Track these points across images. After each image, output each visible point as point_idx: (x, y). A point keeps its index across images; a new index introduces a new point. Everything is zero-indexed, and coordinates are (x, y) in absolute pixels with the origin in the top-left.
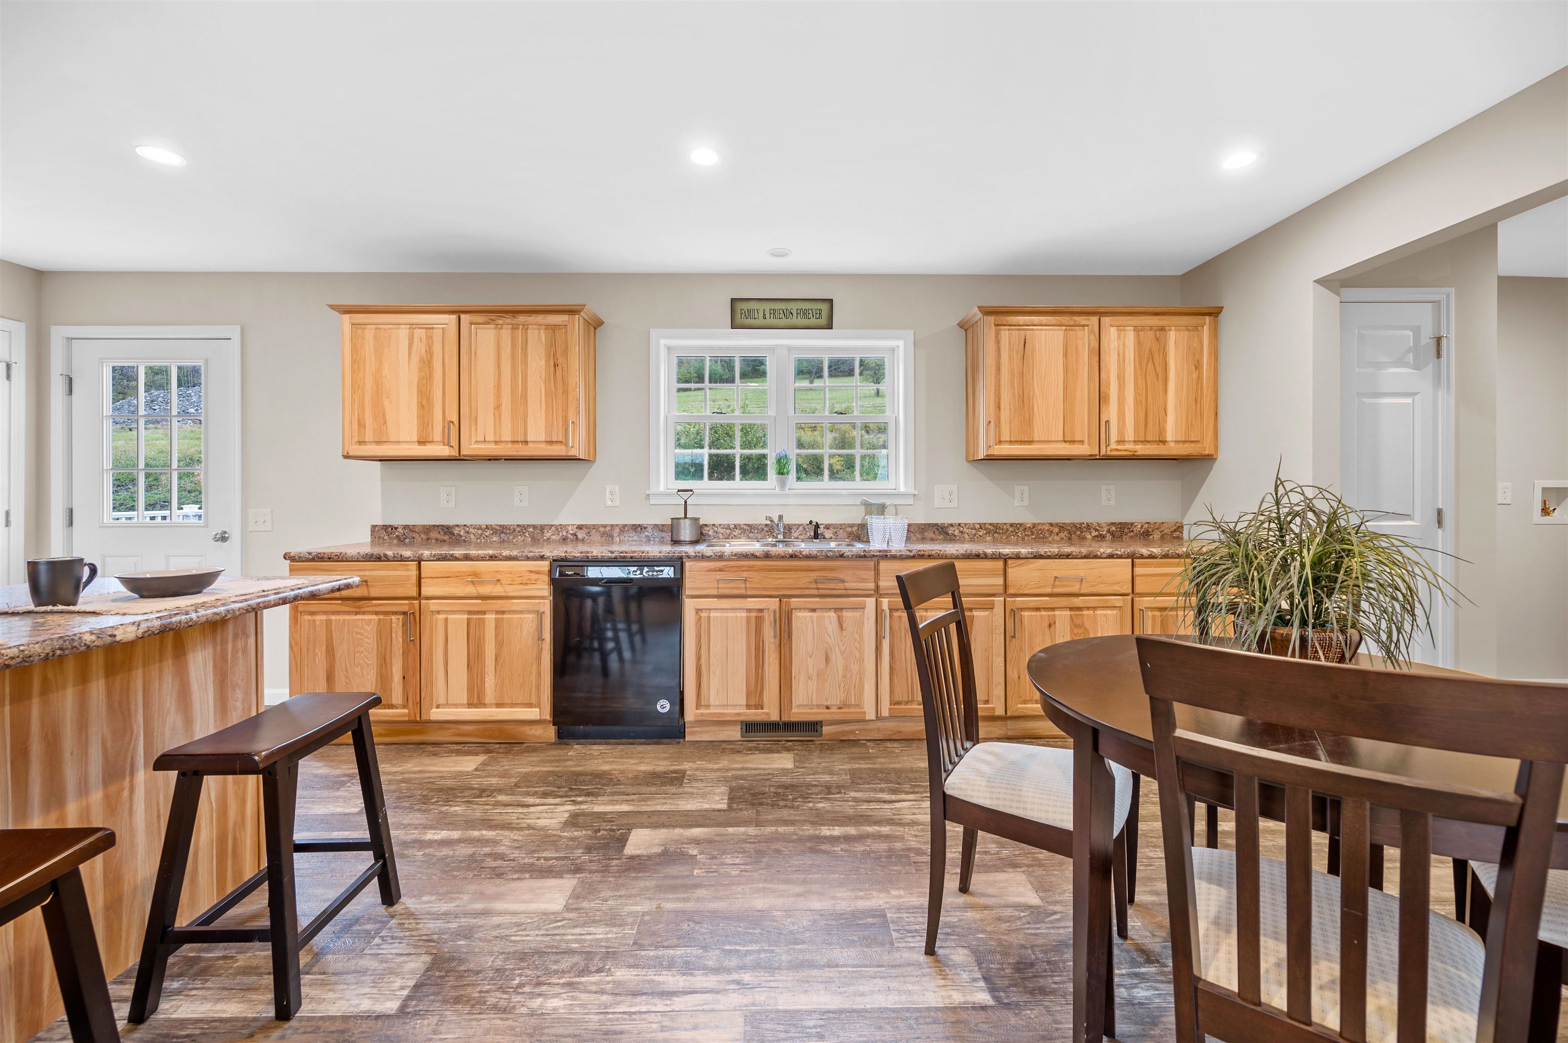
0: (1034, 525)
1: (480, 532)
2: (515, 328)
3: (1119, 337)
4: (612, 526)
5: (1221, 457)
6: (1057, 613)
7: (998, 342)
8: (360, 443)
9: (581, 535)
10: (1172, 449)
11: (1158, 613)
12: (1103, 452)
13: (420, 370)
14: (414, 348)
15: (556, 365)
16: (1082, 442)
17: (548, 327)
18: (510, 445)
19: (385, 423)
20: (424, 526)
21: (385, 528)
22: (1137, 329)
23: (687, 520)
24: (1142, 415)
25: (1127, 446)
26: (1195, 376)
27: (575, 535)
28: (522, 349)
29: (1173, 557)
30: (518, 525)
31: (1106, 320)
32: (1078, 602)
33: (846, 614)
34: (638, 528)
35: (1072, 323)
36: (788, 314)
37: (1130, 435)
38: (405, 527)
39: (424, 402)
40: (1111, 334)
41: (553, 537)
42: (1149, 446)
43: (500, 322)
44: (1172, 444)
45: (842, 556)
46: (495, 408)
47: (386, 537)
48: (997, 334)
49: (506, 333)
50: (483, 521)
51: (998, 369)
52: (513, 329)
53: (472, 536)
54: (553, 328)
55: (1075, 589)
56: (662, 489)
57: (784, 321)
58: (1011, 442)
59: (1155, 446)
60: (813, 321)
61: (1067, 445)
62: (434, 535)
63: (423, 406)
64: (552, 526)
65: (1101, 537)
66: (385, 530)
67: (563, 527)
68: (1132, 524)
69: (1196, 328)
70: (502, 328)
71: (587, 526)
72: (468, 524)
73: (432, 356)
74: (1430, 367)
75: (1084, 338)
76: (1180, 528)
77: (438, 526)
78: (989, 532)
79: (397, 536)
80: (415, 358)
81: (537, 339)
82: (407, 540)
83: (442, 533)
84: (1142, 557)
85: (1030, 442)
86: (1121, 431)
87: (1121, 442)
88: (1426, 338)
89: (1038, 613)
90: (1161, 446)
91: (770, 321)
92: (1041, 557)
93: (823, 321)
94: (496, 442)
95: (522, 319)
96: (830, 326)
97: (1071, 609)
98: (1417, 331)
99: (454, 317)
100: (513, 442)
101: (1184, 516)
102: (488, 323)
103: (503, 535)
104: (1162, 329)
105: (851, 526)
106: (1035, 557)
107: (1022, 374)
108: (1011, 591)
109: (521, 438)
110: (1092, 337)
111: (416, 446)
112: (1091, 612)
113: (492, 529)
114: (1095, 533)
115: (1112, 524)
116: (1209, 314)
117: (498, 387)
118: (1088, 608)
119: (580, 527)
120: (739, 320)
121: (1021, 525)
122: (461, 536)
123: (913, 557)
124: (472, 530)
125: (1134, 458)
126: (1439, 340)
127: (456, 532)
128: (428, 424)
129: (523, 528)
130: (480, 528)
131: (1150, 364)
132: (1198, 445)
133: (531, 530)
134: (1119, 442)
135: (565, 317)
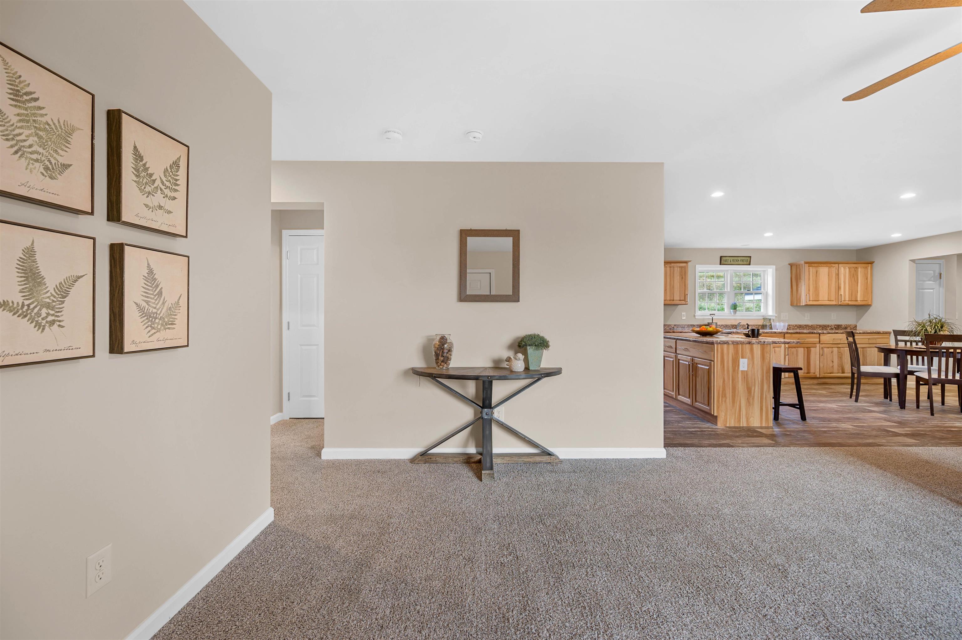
0: (812, 325)
2: (670, 267)
3: (844, 270)
5: (873, 305)
6: (834, 349)
7: (809, 272)
10: (859, 303)
11: (861, 349)
12: (839, 304)
15: (682, 278)
16: (833, 301)
17: (680, 267)
22: (849, 268)
23: (714, 323)
24: (851, 293)
25: (846, 302)
26: (866, 282)
28: (673, 273)
29: (866, 333)
31: (840, 265)
32: (840, 346)
33: (776, 349)
35: (830, 266)
36: (737, 261)
37: (847, 299)
40: (842, 270)
42: (852, 302)
44: (859, 301)
45: (775, 333)
46: (665, 290)
48: (809, 269)
49: (668, 269)
51: (809, 279)
54: (681, 267)
55: (839, 342)
56: (697, 314)
57: (736, 263)
58: (813, 301)
59: (854, 302)
60: (745, 263)
61: (828, 301)
64: (667, 324)
65: (832, 329)
67: (670, 325)
68: (841, 325)
69: (866, 268)
74: (938, 281)
75: (834, 270)
76: (856, 326)
78: (798, 327)
81: (677, 271)
84: (857, 333)
85: (818, 301)
86: (845, 298)
87: (845, 301)
88: (937, 274)
89: (828, 349)
90: (856, 302)
91: (732, 263)
92: (830, 333)
93: (748, 263)
95: (673, 265)
96: (750, 265)
97: (838, 348)
98: (934, 271)
100: (670, 300)
101: (857, 322)
104: (856, 268)
105: (757, 325)
106: (828, 333)
107: (816, 281)
108: (821, 343)
109: (672, 299)
110: (836, 270)
112: (843, 349)
114: (830, 328)
115: (835, 325)
116: (870, 263)
118: (842, 347)
119: (675, 325)
120: (723, 262)
121: (808, 325)
123: (795, 333)
125: (848, 305)
126: (940, 274)
131: (853, 278)
132: (867, 302)
134: (844, 301)
135: (685, 264)
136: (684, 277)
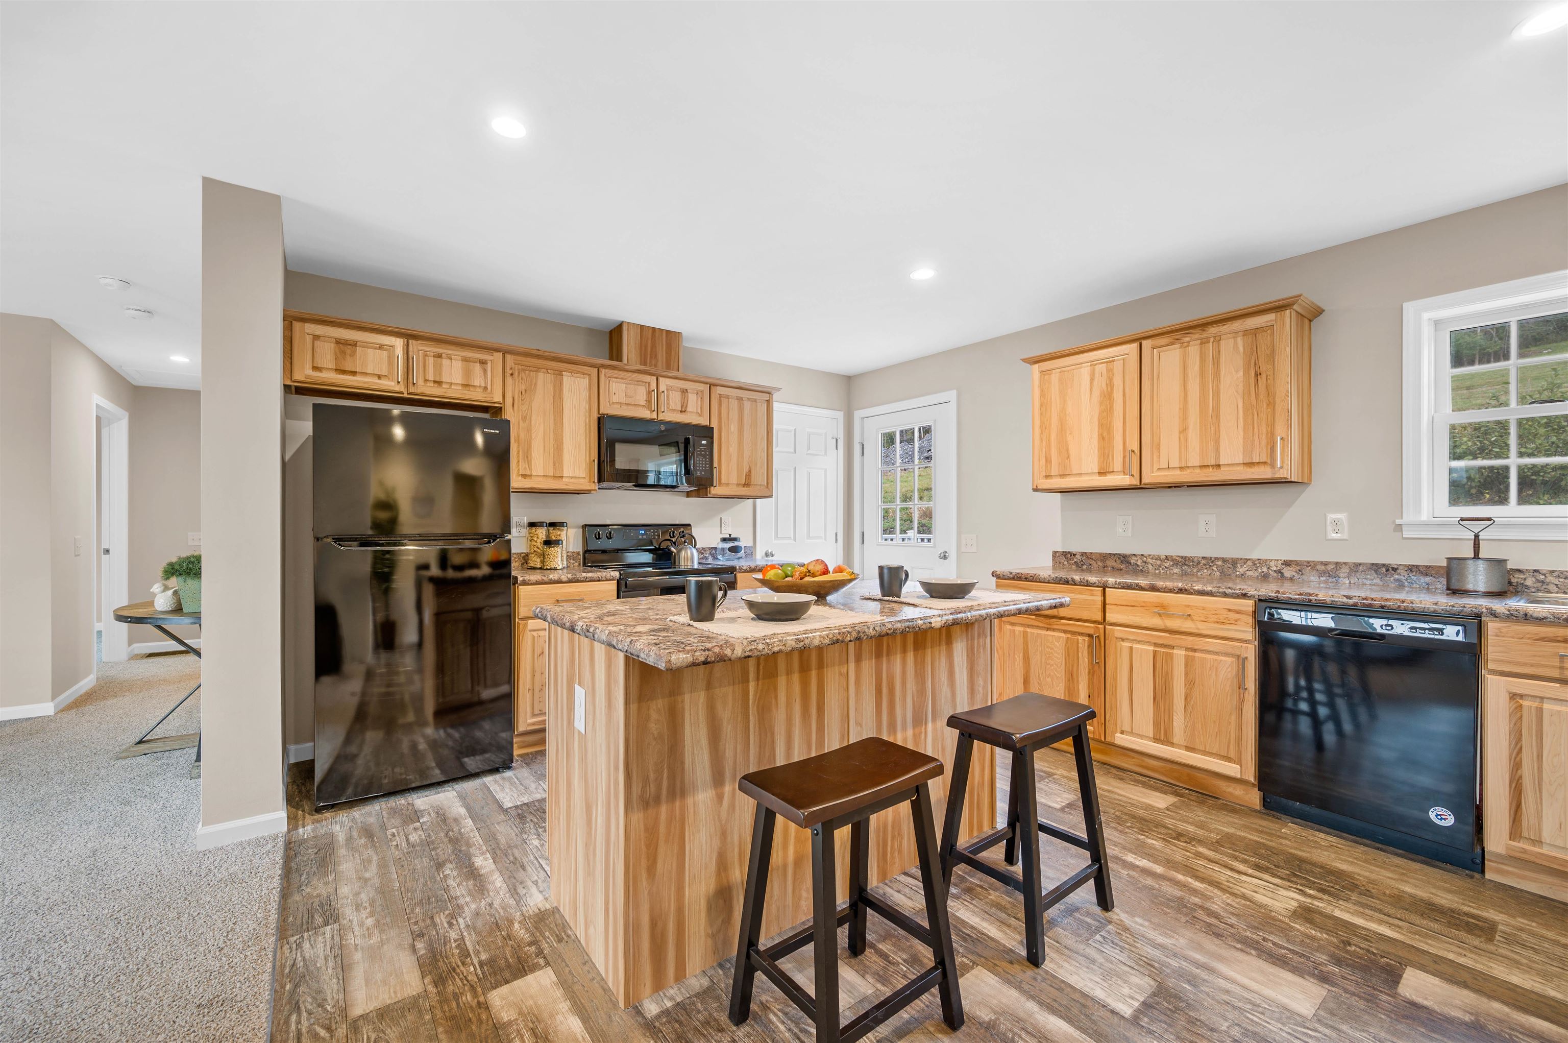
1: (1159, 562)
2: (1204, 342)
4: (1337, 563)
8: (1047, 477)
9: (1288, 573)
13: (1101, 403)
14: (1095, 383)
15: (1257, 375)
17: (1246, 333)
18: (1198, 470)
19: (1069, 457)
20: (1100, 554)
21: (1065, 554)
23: (1480, 562)
27: (1279, 572)
28: (1214, 363)
30: (1203, 558)
34: (1385, 570)
38: (1083, 554)
39: (1105, 434)
41: (1249, 573)
43: (1187, 339)
46: (1180, 432)
47: (1066, 563)
49: (1194, 350)
50: (1163, 553)
52: (1201, 344)
53: (1150, 567)
54: (1254, 333)
56: (1425, 517)
62: (1111, 563)
63: (1103, 438)
64: (1247, 560)
66: (1065, 556)
67: (1262, 562)
70: (1188, 346)
71: (1297, 563)
72: (1146, 553)
73: (1112, 389)
77: (1114, 555)
79: (1075, 562)
80: (1096, 393)
81: (1232, 349)
82: (1085, 567)
83: (1118, 561)
94: (1181, 468)
95: (1213, 330)
99: (1135, 346)
100: (1202, 467)
102: (1172, 344)
103: (1185, 568)
109: (1211, 463)
111: (1097, 477)
113: (1173, 560)
117: (1184, 410)
119: (1287, 563)
122: (1138, 566)
124: (1149, 560)
127: (1132, 561)
128: (1108, 455)
129: (1210, 561)
130: (1159, 558)
133: (1220, 563)
135: (1271, 317)
136: (1264, 367)
